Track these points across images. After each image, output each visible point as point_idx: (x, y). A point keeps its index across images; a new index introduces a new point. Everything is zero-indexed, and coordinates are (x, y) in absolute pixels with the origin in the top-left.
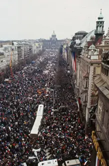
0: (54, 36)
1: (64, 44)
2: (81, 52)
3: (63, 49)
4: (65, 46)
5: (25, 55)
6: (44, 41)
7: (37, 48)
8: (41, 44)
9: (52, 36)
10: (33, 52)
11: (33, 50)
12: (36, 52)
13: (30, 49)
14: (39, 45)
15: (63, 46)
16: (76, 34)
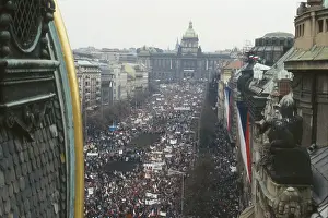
0: (191, 40)
1: (223, 70)
2: (263, 108)
3: (220, 87)
4: (226, 79)
5: (85, 105)
6: (155, 57)
7: (130, 78)
8: (143, 66)
9: (184, 39)
10: (115, 95)
11: (115, 88)
12: (124, 95)
13: (105, 85)
14: (137, 69)
15: (218, 77)
16: (259, 42)
